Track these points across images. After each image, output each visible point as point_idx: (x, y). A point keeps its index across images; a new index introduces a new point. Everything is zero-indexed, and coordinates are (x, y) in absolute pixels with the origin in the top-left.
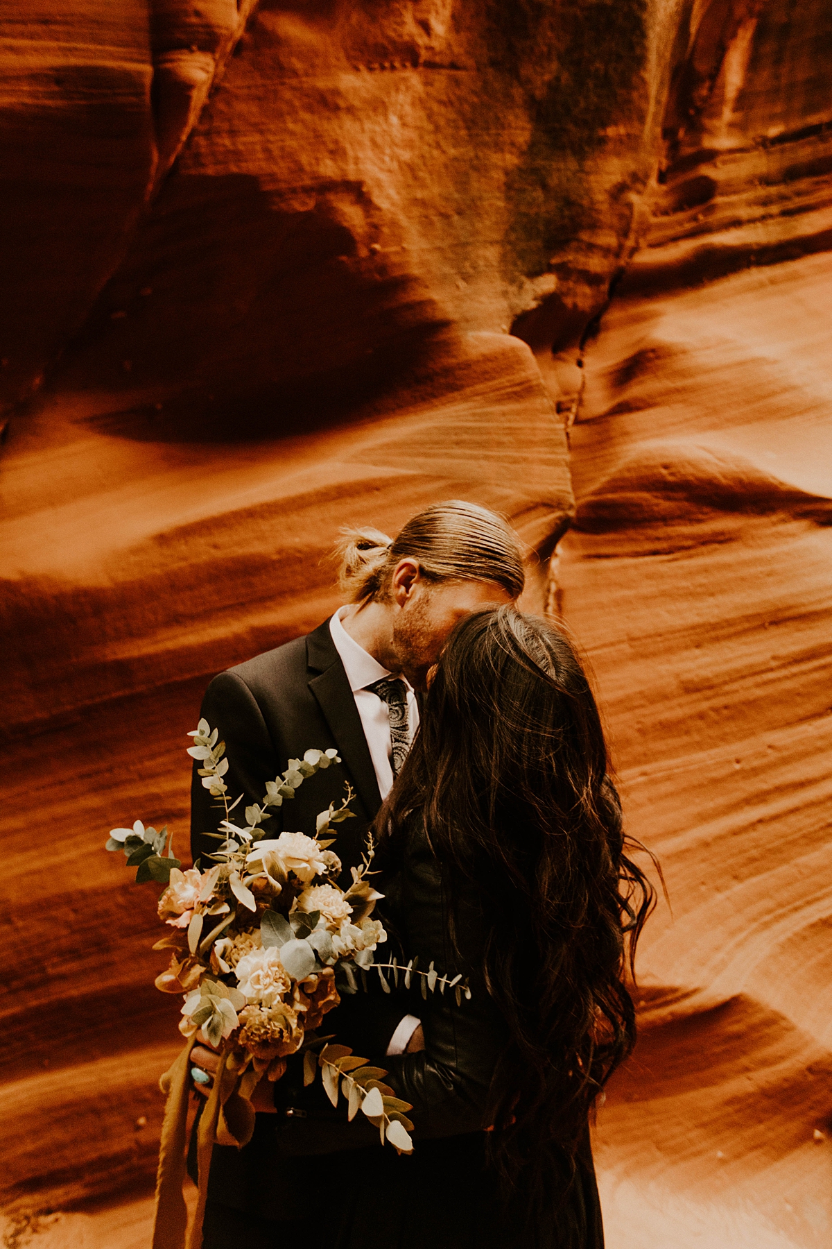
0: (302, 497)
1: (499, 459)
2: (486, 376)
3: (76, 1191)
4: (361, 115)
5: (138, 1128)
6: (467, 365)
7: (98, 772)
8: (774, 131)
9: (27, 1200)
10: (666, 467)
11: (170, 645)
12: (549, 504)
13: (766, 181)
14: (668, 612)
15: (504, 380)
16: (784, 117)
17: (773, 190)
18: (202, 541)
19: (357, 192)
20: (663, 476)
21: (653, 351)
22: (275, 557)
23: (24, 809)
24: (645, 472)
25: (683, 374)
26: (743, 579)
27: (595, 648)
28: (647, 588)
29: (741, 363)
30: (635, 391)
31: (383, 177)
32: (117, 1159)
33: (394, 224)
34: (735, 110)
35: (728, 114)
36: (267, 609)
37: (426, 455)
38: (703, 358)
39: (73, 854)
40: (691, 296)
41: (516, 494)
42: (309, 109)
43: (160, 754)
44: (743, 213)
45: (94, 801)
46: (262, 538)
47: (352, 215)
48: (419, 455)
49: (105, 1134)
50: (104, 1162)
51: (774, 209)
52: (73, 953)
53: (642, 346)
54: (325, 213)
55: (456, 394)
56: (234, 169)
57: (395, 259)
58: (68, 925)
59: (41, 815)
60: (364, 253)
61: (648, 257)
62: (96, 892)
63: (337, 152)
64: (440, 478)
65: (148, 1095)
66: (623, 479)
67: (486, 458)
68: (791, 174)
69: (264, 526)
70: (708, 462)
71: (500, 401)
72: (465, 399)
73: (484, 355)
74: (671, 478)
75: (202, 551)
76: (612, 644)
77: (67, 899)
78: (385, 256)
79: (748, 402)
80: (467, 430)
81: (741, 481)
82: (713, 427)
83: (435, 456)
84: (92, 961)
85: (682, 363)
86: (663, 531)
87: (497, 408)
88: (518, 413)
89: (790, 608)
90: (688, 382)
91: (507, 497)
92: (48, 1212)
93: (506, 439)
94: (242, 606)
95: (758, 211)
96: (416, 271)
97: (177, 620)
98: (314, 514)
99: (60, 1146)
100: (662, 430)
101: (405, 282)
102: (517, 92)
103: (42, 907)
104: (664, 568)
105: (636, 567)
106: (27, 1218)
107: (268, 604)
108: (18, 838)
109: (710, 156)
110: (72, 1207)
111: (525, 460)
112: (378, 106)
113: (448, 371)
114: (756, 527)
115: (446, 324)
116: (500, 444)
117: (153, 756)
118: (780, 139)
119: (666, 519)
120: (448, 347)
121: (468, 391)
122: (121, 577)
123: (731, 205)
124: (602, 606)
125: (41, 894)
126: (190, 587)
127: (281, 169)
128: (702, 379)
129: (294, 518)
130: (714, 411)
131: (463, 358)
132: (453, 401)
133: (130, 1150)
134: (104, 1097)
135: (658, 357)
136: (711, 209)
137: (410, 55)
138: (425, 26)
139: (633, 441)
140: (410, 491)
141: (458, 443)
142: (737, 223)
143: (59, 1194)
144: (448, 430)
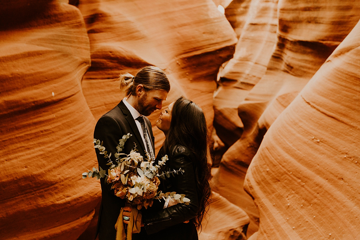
1: (74, 47)
2: (68, 19)
6: (62, 14)
10: (111, 52)
12: (86, 62)
14: (115, 96)
15: (73, 21)
20: (110, 55)
21: (101, 14)
22: (11, 76)
24: (104, 53)
25: (110, 23)
27: (95, 107)
28: (108, 89)
29: (125, 22)
30: (96, 26)
36: (9, 94)
37: (54, 44)
38: (115, 19)
46: (4, 69)
48: (52, 44)
53: (96, 12)
55: (59, 24)
64: (59, 52)
66: (97, 55)
67: (71, 46)
70: (123, 52)
71: (73, 28)
72: (63, 26)
73: (67, 12)
74: (112, 56)
76: (100, 106)
79: (128, 34)
80: (65, 37)
81: (132, 59)
82: (119, 41)
83: (56, 44)
85: (110, 19)
86: (110, 72)
87: (72, 30)
88: (78, 32)
90: (112, 26)
91: (77, 60)
93: (76, 40)
98: (21, 62)
104: (112, 83)
105: (103, 82)
107: (10, 93)
111: (81, 48)
113: (56, 15)
116: (74, 42)
119: (111, 68)
120: (55, 7)
121: (63, 23)
124: (95, 94)
128: (115, 25)
129: (15, 63)
130: (119, 36)
131: (60, 12)
132: (58, 26)
135: (103, 17)
139: (98, 43)
140: (51, 56)
141: (63, 41)
144: (59, 36)
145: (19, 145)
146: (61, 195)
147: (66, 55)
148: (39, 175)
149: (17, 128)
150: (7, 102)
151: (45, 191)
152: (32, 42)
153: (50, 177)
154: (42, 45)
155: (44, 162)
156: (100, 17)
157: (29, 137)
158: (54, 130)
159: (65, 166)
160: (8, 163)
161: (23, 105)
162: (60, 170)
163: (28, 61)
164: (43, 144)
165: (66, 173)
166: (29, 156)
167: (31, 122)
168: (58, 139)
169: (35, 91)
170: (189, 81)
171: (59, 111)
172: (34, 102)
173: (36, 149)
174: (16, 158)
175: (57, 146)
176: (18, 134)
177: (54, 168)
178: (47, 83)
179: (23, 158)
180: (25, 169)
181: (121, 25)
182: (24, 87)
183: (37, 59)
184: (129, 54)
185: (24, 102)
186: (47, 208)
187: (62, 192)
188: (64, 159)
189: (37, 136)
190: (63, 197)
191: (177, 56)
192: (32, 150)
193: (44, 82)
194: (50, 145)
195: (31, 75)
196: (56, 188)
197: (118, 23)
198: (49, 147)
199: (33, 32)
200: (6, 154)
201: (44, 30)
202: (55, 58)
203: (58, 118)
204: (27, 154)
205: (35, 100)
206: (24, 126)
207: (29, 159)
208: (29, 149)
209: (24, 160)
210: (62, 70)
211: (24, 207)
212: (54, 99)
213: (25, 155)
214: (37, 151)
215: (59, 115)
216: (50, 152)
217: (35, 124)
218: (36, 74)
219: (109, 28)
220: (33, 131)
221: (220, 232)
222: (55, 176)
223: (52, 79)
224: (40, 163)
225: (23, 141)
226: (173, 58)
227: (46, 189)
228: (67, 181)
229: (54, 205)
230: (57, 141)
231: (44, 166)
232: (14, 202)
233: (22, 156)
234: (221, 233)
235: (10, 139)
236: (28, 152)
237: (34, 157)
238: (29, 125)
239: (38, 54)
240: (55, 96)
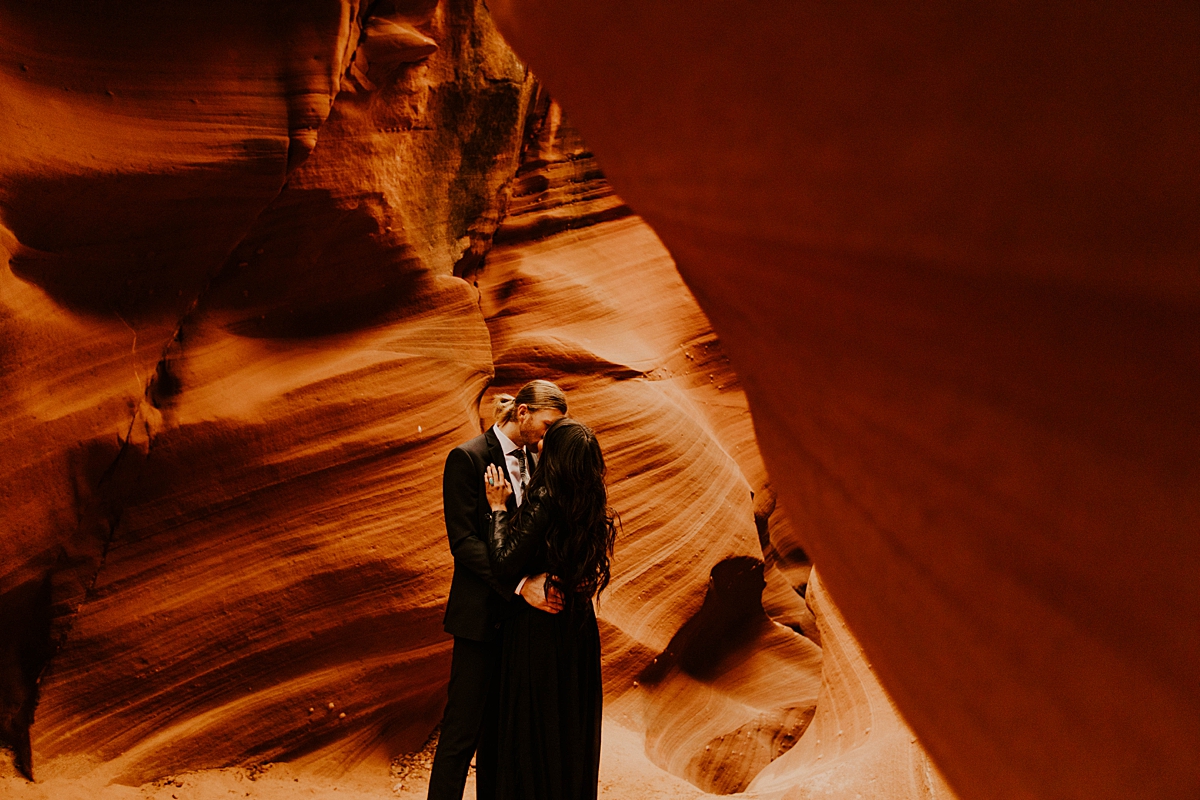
0: (361, 371)
1: (459, 347)
2: (449, 301)
3: (280, 750)
4: (382, 156)
5: (311, 713)
6: (438, 294)
7: (261, 528)
8: (577, 152)
9: (253, 759)
10: (536, 348)
11: (299, 455)
12: (483, 372)
13: (574, 180)
15: (459, 303)
16: (582, 144)
17: (578, 185)
18: (310, 396)
19: (380, 198)
20: (535, 354)
21: (521, 280)
22: (352, 404)
23: (221, 552)
24: (524, 351)
25: (538, 294)
26: (581, 409)
29: (569, 288)
30: (512, 303)
31: (393, 189)
32: (301, 731)
33: (398, 215)
34: (556, 138)
35: (552, 140)
36: (349, 433)
37: (422, 346)
38: (548, 285)
39: (254, 574)
40: (537, 245)
41: (468, 366)
42: (356, 153)
43: (296, 516)
44: (563, 198)
45: (260, 545)
46: (342, 394)
47: (377, 211)
48: (419, 346)
49: (293, 719)
50: (293, 733)
51: (579, 197)
52: (262, 627)
53: (514, 276)
54: (364, 209)
55: (433, 311)
56: (317, 186)
57: (399, 235)
58: (258, 612)
59: (231, 554)
60: (383, 232)
61: (511, 222)
62: (271, 593)
63: (370, 177)
64: (432, 358)
65: (314, 696)
66: (512, 355)
67: (453, 346)
68: (588, 177)
69: (343, 387)
70: (559, 346)
71: (456, 315)
72: (439, 314)
73: (447, 289)
74: (539, 355)
75: (311, 402)
77: (256, 598)
78: (394, 233)
79: (574, 311)
80: (442, 331)
81: (577, 357)
82: (556, 325)
83: (427, 346)
84: (272, 631)
85: (538, 288)
87: (455, 319)
88: (466, 321)
89: (605, 424)
90: (541, 299)
91: (464, 369)
92: (266, 763)
93: (461, 336)
94: (335, 432)
95: (571, 198)
96: (409, 242)
97: (301, 441)
98: (369, 380)
99: (268, 728)
100: (530, 327)
101: (404, 248)
102: (456, 140)
103: (242, 604)
106: (255, 767)
107: (350, 430)
108: (219, 568)
109: (544, 164)
110: (278, 759)
111: (471, 347)
112: (391, 151)
113: (427, 298)
114: (585, 381)
115: (425, 271)
116: (459, 339)
117: (292, 518)
118: (580, 156)
120: (427, 284)
121: (440, 309)
122: (270, 418)
123: (556, 193)
125: (240, 597)
126: (307, 423)
127: (341, 186)
128: (549, 297)
129: (359, 382)
130: (556, 316)
131: (435, 291)
132: (432, 315)
133: (307, 724)
134: (289, 700)
135: (524, 284)
136: (546, 196)
137: (407, 124)
138: (415, 109)
139: (515, 333)
140: (417, 366)
141: (438, 339)
142: (559, 204)
143: (271, 753)
144: (432, 332)
145: (364, 513)
146: (429, 594)
147: (443, 363)
148: (394, 560)
149: (362, 487)
150: (344, 445)
151: (404, 586)
152: (388, 346)
153: (411, 564)
154: (403, 351)
155: (403, 539)
156: (520, 285)
157: (381, 500)
158: (420, 488)
159: (437, 547)
160: (346, 542)
161: (371, 448)
162: (428, 552)
163: (378, 378)
164: (403, 510)
165: (439, 558)
166: (380, 531)
167: (383, 475)
168: (427, 502)
169: (390, 426)
170: (717, 391)
171: (431, 456)
172: (387, 444)
173: (391, 519)
174: (359, 533)
175: (425, 514)
176: (363, 495)
177: (419, 549)
178: (410, 411)
179: (370, 533)
180: (373, 550)
181: (560, 295)
182: (373, 420)
183: (394, 373)
184: (571, 349)
185: (372, 443)
186: (406, 613)
187: (431, 589)
188: (435, 536)
189: (392, 498)
190: (433, 597)
191: (684, 343)
192: (385, 521)
193: (405, 410)
194: (412, 513)
195: (384, 400)
196: (422, 582)
197: (551, 293)
198: (412, 516)
199: (391, 329)
200: (344, 527)
201: (408, 324)
202: (425, 370)
203: (427, 468)
204: (376, 527)
205: (390, 440)
206: (374, 483)
207: (380, 535)
208: (379, 519)
209: (372, 536)
210: (436, 388)
211: (371, 611)
212: (421, 436)
213: (373, 529)
214: (392, 522)
215: (429, 464)
216: (413, 523)
217: (391, 478)
218: (391, 397)
219: (536, 304)
220: (387, 491)
221: (792, 709)
222: (419, 563)
223: (419, 405)
224: (395, 542)
225: (370, 507)
226: (677, 346)
227: (405, 583)
228: (439, 571)
229: (418, 610)
230: (426, 507)
231: (403, 545)
232: (355, 603)
233: (369, 530)
234: (793, 712)
235: (351, 504)
236: (379, 523)
237: (387, 532)
238: (381, 481)
239: (396, 365)
240: (423, 432)
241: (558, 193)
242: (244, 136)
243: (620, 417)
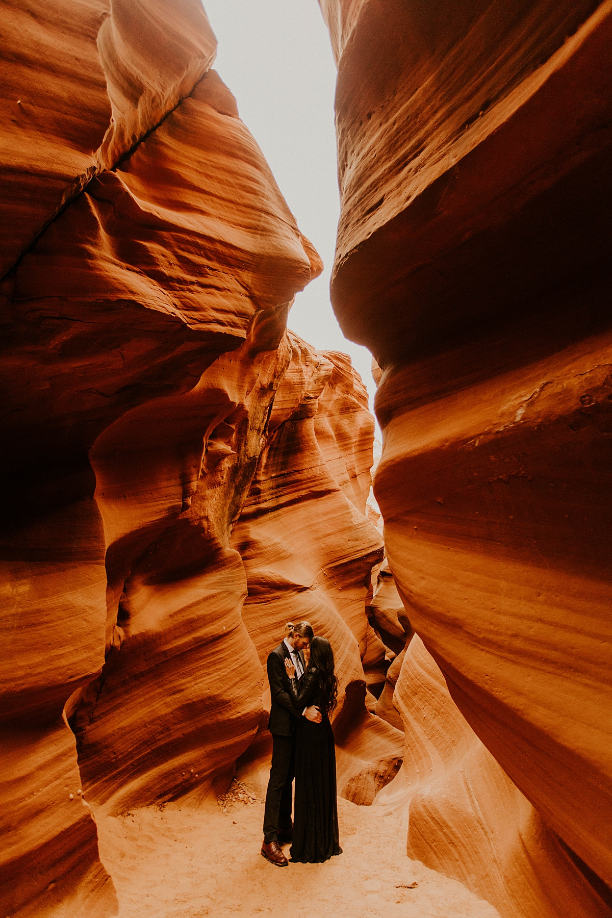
0: (199, 601)
1: (237, 584)
2: (231, 562)
3: (170, 796)
4: (209, 499)
5: (183, 775)
6: (226, 559)
7: (160, 682)
8: (273, 475)
9: (159, 801)
10: (261, 577)
11: (175, 645)
12: (245, 594)
13: (272, 488)
14: (268, 619)
15: (235, 562)
16: (276, 471)
17: (274, 491)
18: (180, 615)
19: (207, 518)
21: (252, 542)
22: (196, 618)
23: (143, 695)
24: (257, 579)
25: (260, 549)
26: (284, 609)
27: (251, 631)
28: (261, 613)
29: (273, 545)
30: (248, 553)
31: (211, 513)
32: (179, 785)
33: (213, 524)
34: (264, 469)
35: (262, 470)
37: (222, 586)
38: (264, 544)
39: (157, 705)
40: (255, 521)
42: (200, 500)
43: (173, 675)
44: (267, 498)
45: (160, 690)
46: (192, 613)
47: (205, 523)
48: (221, 585)
49: (176, 779)
50: (176, 786)
51: (274, 496)
52: (162, 732)
53: (247, 539)
54: (201, 523)
55: (225, 567)
56: (185, 517)
57: (213, 533)
58: (160, 725)
59: (147, 696)
60: (206, 532)
61: (246, 510)
62: (165, 715)
63: (204, 510)
64: (226, 592)
65: (184, 766)
67: (234, 584)
68: (278, 486)
69: (192, 609)
70: (273, 577)
71: (235, 568)
72: (227, 569)
73: (230, 556)
74: (264, 581)
75: (180, 618)
76: (255, 630)
77: (159, 718)
78: (211, 533)
79: (276, 556)
80: (229, 578)
81: (280, 581)
82: (269, 564)
84: (166, 734)
85: (260, 545)
86: (262, 596)
87: (234, 571)
88: (238, 571)
89: (296, 616)
90: (262, 551)
91: (238, 594)
92: (165, 802)
93: (237, 578)
94: (190, 632)
95: (270, 497)
96: (216, 536)
97: (176, 638)
98: (203, 605)
99: (166, 784)
100: (257, 566)
101: (214, 539)
102: (234, 485)
103: (152, 722)
104: (264, 607)
105: (257, 607)
106: (161, 805)
108: (143, 703)
109: (259, 482)
110: (169, 800)
111: (241, 583)
112: (212, 497)
113: (222, 561)
114: (285, 594)
115: (221, 548)
116: (236, 580)
117: (172, 676)
118: (275, 477)
119: (264, 593)
120: (221, 554)
121: (228, 566)
122: (165, 628)
123: (264, 496)
124: (250, 619)
125: (153, 717)
126: (178, 628)
127: (193, 515)
128: (265, 550)
129: (198, 607)
130: (268, 559)
131: (225, 557)
132: (225, 569)
133: (182, 782)
134: (174, 769)
136: (260, 497)
137: (219, 484)
138: (222, 477)
140: (221, 596)
141: (228, 581)
142: (266, 501)
143: (167, 797)
144: (225, 578)
145: (202, 672)
146: (234, 711)
147: (231, 593)
148: (218, 695)
149: (201, 658)
150: (194, 638)
151: (223, 708)
152: (207, 587)
153: (225, 697)
154: (215, 589)
155: (221, 684)
156: (251, 544)
157: (209, 665)
158: (226, 658)
159: (235, 688)
160: (196, 687)
161: (205, 639)
162: (232, 690)
163: (206, 603)
164: (220, 669)
165: (237, 693)
166: (210, 680)
167: (210, 652)
168: (229, 665)
169: (212, 627)
170: (338, 591)
171: (229, 641)
172: (211, 636)
173: (215, 674)
174: (201, 682)
175: (229, 671)
176: (202, 663)
177: (228, 689)
178: (220, 619)
179: (206, 682)
180: (208, 691)
181: (270, 549)
182: (205, 625)
183: (212, 601)
184: (278, 578)
185: (205, 637)
186: (225, 722)
187: (234, 709)
188: (234, 682)
189: (214, 663)
190: (235, 713)
191: (323, 567)
192: (212, 675)
193: (218, 619)
194: (223, 670)
195: (209, 615)
196: (230, 706)
197: (266, 548)
198: (223, 672)
199: (206, 577)
200: (195, 679)
201: (214, 574)
202: (224, 597)
203: (228, 647)
204: (209, 679)
205: (213, 634)
206: (206, 656)
207: (211, 682)
208: (209, 674)
209: (207, 683)
210: (229, 607)
211: (208, 721)
212: (225, 632)
213: (208, 679)
214: (215, 676)
215: (228, 645)
216: (225, 676)
217: (213, 654)
218: (212, 613)
219: (259, 554)
220: (212, 660)
221: (382, 760)
222: (229, 696)
223: (223, 616)
224: (218, 686)
225: (205, 668)
226: (320, 570)
227: (223, 706)
228: (237, 699)
229: (229, 720)
230: (229, 667)
231: (221, 688)
232: (201, 717)
233: (206, 680)
234: (383, 762)
235: (197, 668)
236: (209, 677)
237: (213, 681)
238: (209, 655)
239: (213, 596)
240: (226, 629)
241: (265, 495)
242: (169, 505)
243: (303, 612)
